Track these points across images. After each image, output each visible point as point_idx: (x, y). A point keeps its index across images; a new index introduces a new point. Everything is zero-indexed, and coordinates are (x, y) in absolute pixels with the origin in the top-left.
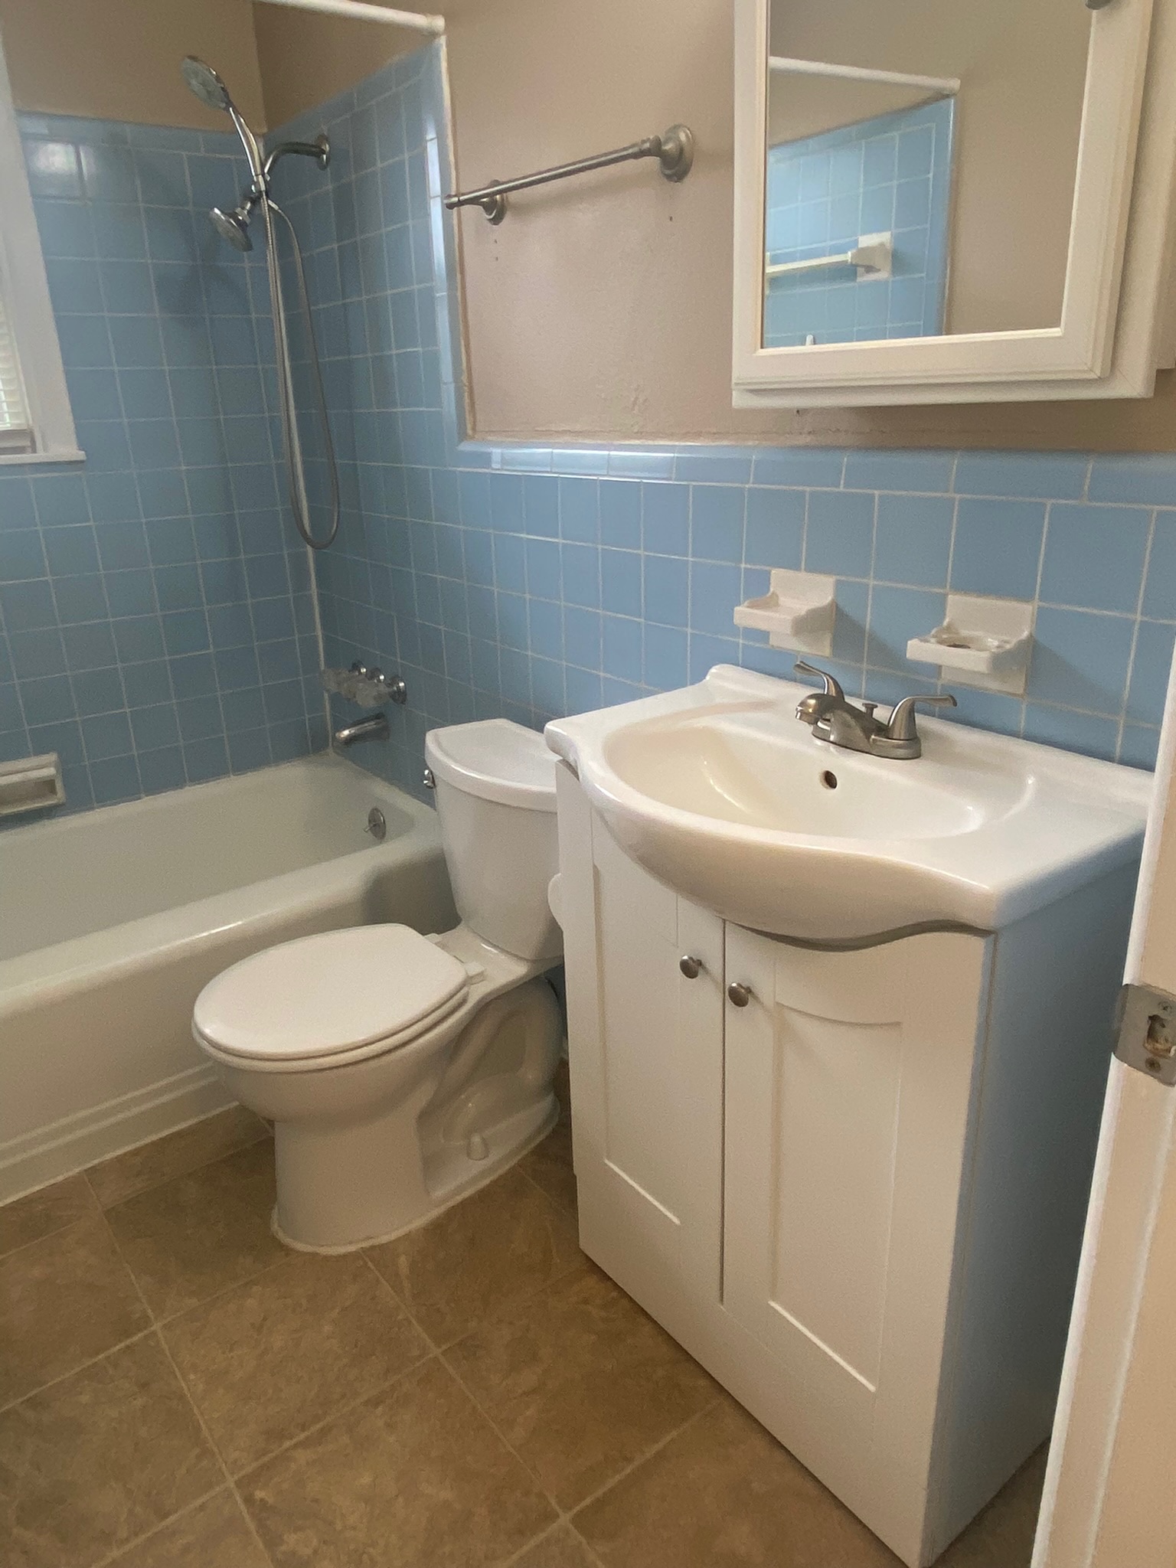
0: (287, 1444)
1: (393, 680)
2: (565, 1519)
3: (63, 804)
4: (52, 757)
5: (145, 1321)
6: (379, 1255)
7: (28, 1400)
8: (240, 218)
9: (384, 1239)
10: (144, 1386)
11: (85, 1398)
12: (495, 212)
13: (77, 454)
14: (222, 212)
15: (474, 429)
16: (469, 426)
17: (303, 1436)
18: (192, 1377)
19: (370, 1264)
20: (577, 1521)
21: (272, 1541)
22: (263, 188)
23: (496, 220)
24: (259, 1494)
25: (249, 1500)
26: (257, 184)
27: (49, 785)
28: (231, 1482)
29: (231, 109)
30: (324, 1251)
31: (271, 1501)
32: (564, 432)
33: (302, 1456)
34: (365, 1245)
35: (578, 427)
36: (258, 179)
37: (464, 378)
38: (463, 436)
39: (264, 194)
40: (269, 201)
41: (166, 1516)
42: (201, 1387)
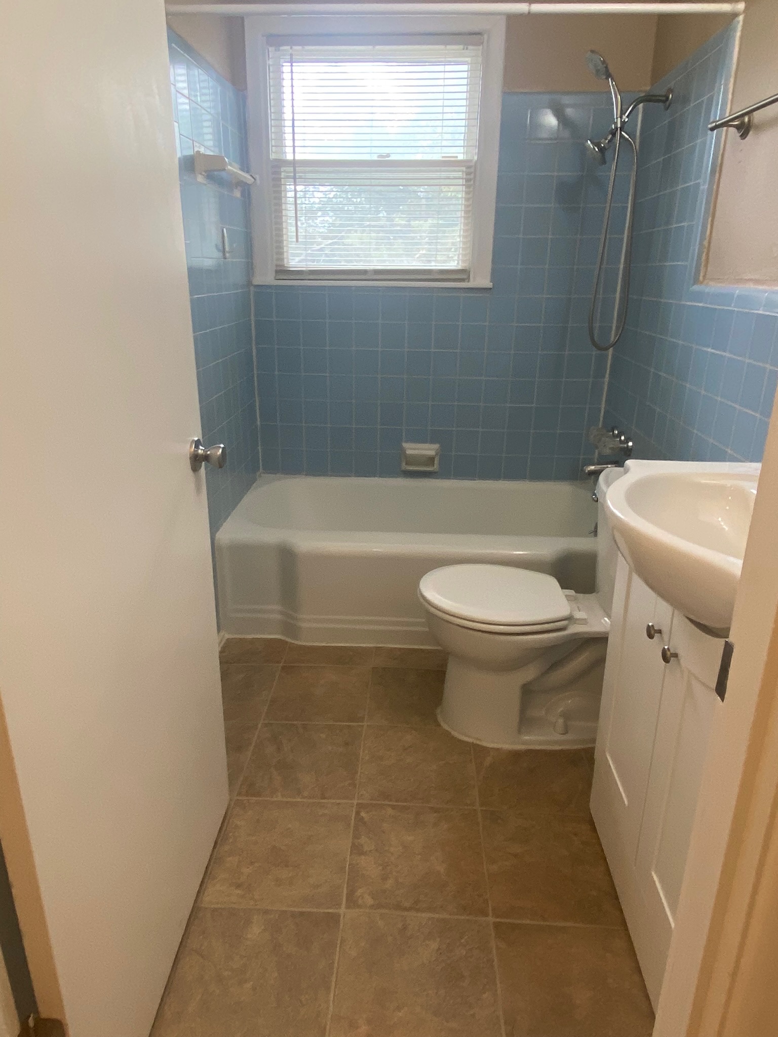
0: (387, 802)
1: (627, 441)
2: (491, 919)
3: (435, 473)
4: (437, 446)
5: (362, 719)
6: (479, 751)
7: (303, 724)
8: (603, 145)
9: (484, 744)
10: (347, 744)
11: (323, 736)
12: (743, 130)
13: (489, 285)
14: (591, 143)
15: (704, 276)
16: (702, 274)
17: (395, 803)
18: (366, 752)
19: (472, 751)
20: (497, 926)
21: (356, 836)
22: (619, 125)
23: (744, 136)
24: (363, 814)
25: (358, 813)
26: (616, 123)
27: (431, 460)
28: (355, 802)
29: (610, 79)
30: (455, 734)
31: (366, 819)
32: (751, 280)
33: (390, 811)
34: (475, 742)
35: (757, 277)
36: (617, 120)
37: (706, 243)
38: (696, 281)
39: (619, 129)
40: (623, 133)
41: (325, 798)
42: (367, 758)
